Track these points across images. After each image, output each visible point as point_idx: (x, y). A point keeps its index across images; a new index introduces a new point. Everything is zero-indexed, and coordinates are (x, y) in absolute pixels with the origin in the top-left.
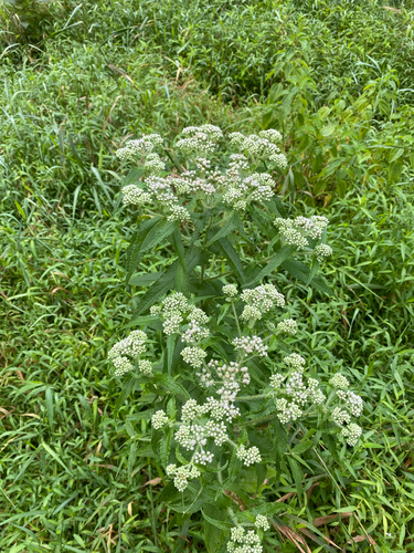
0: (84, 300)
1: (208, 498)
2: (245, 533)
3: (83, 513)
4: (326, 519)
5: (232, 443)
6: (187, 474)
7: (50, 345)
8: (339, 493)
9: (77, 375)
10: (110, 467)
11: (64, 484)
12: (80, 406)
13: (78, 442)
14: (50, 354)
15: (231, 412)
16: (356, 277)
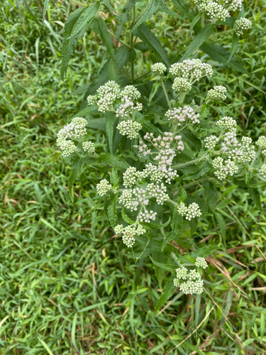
0: (54, 122)
1: (154, 247)
2: (188, 272)
3: (75, 258)
4: (235, 249)
5: (172, 202)
6: (133, 231)
7: (36, 155)
8: (245, 232)
9: (58, 173)
10: (87, 229)
11: (60, 242)
12: (63, 193)
13: (65, 215)
14: (37, 162)
15: (170, 174)
16: (252, 82)
